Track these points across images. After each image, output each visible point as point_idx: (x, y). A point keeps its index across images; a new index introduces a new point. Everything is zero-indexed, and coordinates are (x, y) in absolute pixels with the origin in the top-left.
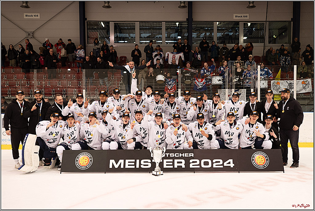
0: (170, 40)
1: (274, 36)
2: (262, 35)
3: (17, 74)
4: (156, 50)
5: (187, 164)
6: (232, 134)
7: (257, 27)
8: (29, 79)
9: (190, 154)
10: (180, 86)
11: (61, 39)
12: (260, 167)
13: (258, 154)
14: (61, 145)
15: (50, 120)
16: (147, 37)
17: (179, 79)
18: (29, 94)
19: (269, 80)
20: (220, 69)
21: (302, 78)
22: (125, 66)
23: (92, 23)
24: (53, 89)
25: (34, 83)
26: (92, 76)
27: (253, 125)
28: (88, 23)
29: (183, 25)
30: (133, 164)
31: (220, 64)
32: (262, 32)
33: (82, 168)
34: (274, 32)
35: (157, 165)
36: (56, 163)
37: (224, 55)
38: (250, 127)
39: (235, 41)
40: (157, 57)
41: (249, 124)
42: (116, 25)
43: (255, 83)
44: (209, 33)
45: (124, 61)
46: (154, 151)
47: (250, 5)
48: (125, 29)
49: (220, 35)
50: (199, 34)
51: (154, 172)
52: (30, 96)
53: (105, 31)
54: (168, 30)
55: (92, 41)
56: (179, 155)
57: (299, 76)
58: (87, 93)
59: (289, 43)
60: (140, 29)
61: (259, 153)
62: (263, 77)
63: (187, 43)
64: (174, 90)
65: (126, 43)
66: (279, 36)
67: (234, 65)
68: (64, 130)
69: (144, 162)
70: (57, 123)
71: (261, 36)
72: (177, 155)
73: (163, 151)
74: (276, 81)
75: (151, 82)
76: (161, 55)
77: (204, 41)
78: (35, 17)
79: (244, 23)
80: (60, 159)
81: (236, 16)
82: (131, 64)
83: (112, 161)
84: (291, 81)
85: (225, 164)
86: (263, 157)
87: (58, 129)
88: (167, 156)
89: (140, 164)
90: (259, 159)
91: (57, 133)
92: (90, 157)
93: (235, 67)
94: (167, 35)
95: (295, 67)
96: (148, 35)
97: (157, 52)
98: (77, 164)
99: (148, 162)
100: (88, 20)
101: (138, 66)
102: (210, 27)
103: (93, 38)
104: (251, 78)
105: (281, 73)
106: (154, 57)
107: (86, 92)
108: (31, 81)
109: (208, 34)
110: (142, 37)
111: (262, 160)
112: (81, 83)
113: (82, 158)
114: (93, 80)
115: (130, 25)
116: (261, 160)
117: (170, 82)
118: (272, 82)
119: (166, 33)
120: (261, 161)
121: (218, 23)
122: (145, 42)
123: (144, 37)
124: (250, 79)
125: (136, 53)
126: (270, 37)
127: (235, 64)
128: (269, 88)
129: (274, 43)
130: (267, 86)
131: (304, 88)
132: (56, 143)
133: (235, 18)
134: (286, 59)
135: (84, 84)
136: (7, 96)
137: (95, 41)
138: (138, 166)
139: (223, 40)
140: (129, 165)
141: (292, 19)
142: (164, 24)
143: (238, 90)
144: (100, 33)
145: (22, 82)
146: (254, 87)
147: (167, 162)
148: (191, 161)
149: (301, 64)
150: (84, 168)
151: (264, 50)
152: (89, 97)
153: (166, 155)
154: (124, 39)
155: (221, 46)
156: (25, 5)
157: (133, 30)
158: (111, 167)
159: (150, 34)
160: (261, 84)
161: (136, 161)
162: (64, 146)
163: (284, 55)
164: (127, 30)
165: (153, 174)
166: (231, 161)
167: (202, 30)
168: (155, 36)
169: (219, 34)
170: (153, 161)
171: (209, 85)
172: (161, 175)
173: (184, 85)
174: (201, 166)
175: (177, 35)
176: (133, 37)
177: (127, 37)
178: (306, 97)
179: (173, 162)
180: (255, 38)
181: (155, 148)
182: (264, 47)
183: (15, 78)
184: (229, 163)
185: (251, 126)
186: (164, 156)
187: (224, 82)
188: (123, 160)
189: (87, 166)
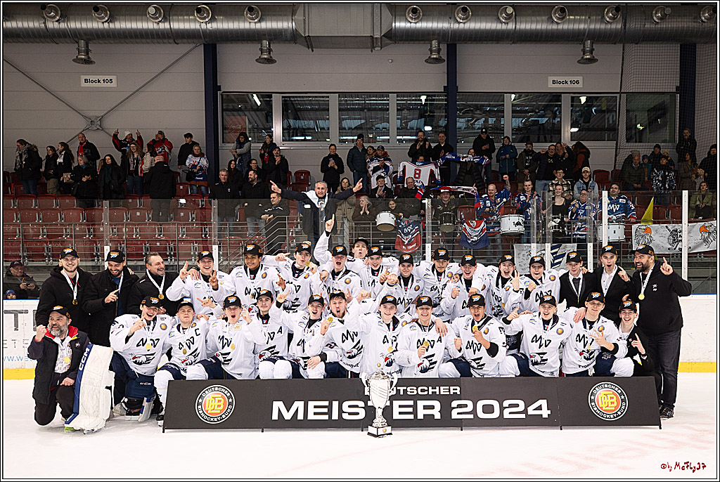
0: (407, 134)
1: (639, 126)
2: (611, 122)
3: (65, 212)
4: (377, 156)
5: (446, 410)
6: (547, 342)
7: (600, 105)
8: (92, 222)
9: (452, 388)
10: (429, 237)
11: (161, 133)
12: (608, 416)
13: (602, 388)
14: (164, 368)
15: (139, 313)
16: (355, 128)
17: (428, 221)
18: (93, 256)
19: (627, 222)
20: (519, 200)
21: (701, 218)
22: (308, 194)
23: (233, 97)
24: (145, 244)
25: (103, 232)
26: (234, 215)
27: (592, 323)
28: (224, 97)
29: (437, 100)
30: (326, 410)
31: (519, 188)
32: (611, 117)
33: (212, 419)
34: (638, 117)
35: (379, 412)
36: (152, 410)
37: (527, 167)
38: (585, 327)
39: (551, 137)
40: (379, 173)
41: (584, 321)
42: (287, 100)
43: (595, 229)
44: (495, 119)
45: (304, 181)
46: (372, 382)
47: (585, 57)
48: (307, 110)
49: (518, 122)
50: (471, 120)
51: (372, 430)
52: (94, 260)
53: (262, 115)
54: (403, 112)
55: (234, 136)
56: (428, 390)
57: (694, 215)
58: (221, 253)
59: (672, 140)
60: (340, 110)
61: (606, 386)
62: (615, 217)
63: (446, 141)
64: (416, 247)
65: (309, 140)
66: (649, 125)
67: (549, 191)
68: (172, 334)
69: (349, 406)
70: (155, 319)
71: (609, 124)
72: (422, 391)
73: (392, 382)
74: (643, 226)
75: (365, 229)
76: (386, 168)
77: (484, 136)
78: (106, 85)
79: (573, 98)
80: (163, 399)
81: (554, 82)
82: (319, 188)
83: (278, 405)
84: (677, 226)
85: (531, 411)
86: (613, 393)
87: (157, 333)
88: (402, 393)
89: (341, 411)
90: (606, 399)
91: (156, 342)
92: (228, 394)
93: (551, 193)
94: (401, 122)
95: (685, 193)
96: (357, 123)
97: (379, 161)
98: (201, 412)
99: (357, 406)
100: (223, 90)
101: (334, 192)
102: (495, 106)
103: (236, 130)
104: (588, 218)
105: (654, 207)
106: (371, 173)
107: (219, 250)
108: (96, 227)
109: (491, 121)
110: (345, 129)
111: (612, 400)
112: (207, 230)
113: (211, 399)
114: (236, 224)
115: (317, 100)
116: (610, 401)
117: (406, 227)
118: (634, 227)
119: (398, 119)
120: (610, 403)
121: (513, 96)
122: (352, 138)
123: (349, 129)
124: (585, 222)
125: (332, 163)
126: (630, 127)
127: (551, 188)
128: (627, 242)
129: (638, 140)
130: (623, 237)
131: (705, 240)
132: (152, 364)
133: (551, 85)
134: (664, 177)
135: (215, 232)
136: (43, 261)
137: (238, 138)
138: (335, 416)
139: (525, 134)
140: (315, 414)
141: (677, 87)
142: (393, 97)
143: (559, 247)
144: (252, 120)
145: (78, 229)
146: (595, 240)
147: (400, 406)
148: (454, 404)
149: (697, 188)
150: (216, 420)
151: (616, 156)
152: (225, 263)
153: (398, 391)
154: (304, 132)
155: (521, 147)
156: (83, 57)
157: (324, 112)
158: (275, 417)
159: (363, 121)
160: (610, 233)
161: (331, 404)
162: (171, 370)
163: (660, 168)
164: (311, 113)
165: (369, 434)
166: (543, 403)
167: (478, 112)
168: (373, 125)
169: (515, 120)
170: (370, 403)
171: (494, 234)
172: (387, 434)
173: (438, 234)
174: (476, 415)
175: (423, 123)
176: (324, 129)
177: (310, 129)
178: (710, 261)
179: (415, 407)
180: (597, 130)
181: (374, 376)
182: (616, 149)
183: (62, 219)
184: (540, 408)
185: (588, 326)
186: (394, 392)
187: (527, 227)
188: (302, 403)
189: (221, 416)
